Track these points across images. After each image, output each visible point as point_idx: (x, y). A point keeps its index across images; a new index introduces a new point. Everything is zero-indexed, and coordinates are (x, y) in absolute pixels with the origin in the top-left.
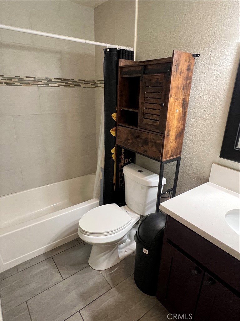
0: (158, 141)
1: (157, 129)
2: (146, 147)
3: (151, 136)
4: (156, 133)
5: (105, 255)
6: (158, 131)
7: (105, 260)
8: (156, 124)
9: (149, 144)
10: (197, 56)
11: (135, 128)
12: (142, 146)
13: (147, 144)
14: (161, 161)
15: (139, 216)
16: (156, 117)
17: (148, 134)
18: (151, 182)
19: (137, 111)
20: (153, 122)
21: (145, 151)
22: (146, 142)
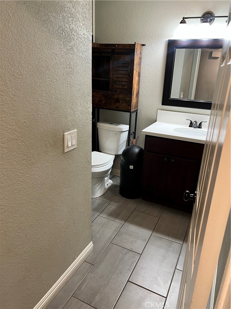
0: (127, 99)
1: (126, 91)
2: (118, 104)
3: (121, 96)
4: (125, 94)
5: (98, 185)
6: (126, 92)
7: (99, 189)
8: (125, 88)
9: (120, 102)
10: (144, 45)
11: (107, 92)
12: (115, 104)
13: (119, 102)
14: (130, 112)
15: (114, 156)
16: (124, 83)
17: (119, 95)
18: (122, 128)
19: (109, 80)
20: (122, 86)
21: (117, 107)
22: (118, 101)
